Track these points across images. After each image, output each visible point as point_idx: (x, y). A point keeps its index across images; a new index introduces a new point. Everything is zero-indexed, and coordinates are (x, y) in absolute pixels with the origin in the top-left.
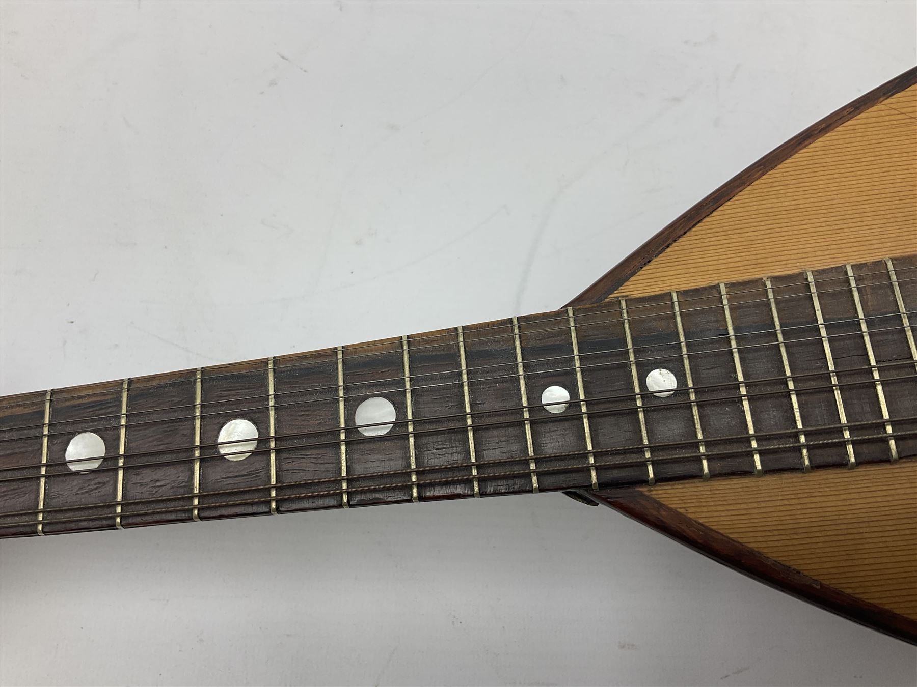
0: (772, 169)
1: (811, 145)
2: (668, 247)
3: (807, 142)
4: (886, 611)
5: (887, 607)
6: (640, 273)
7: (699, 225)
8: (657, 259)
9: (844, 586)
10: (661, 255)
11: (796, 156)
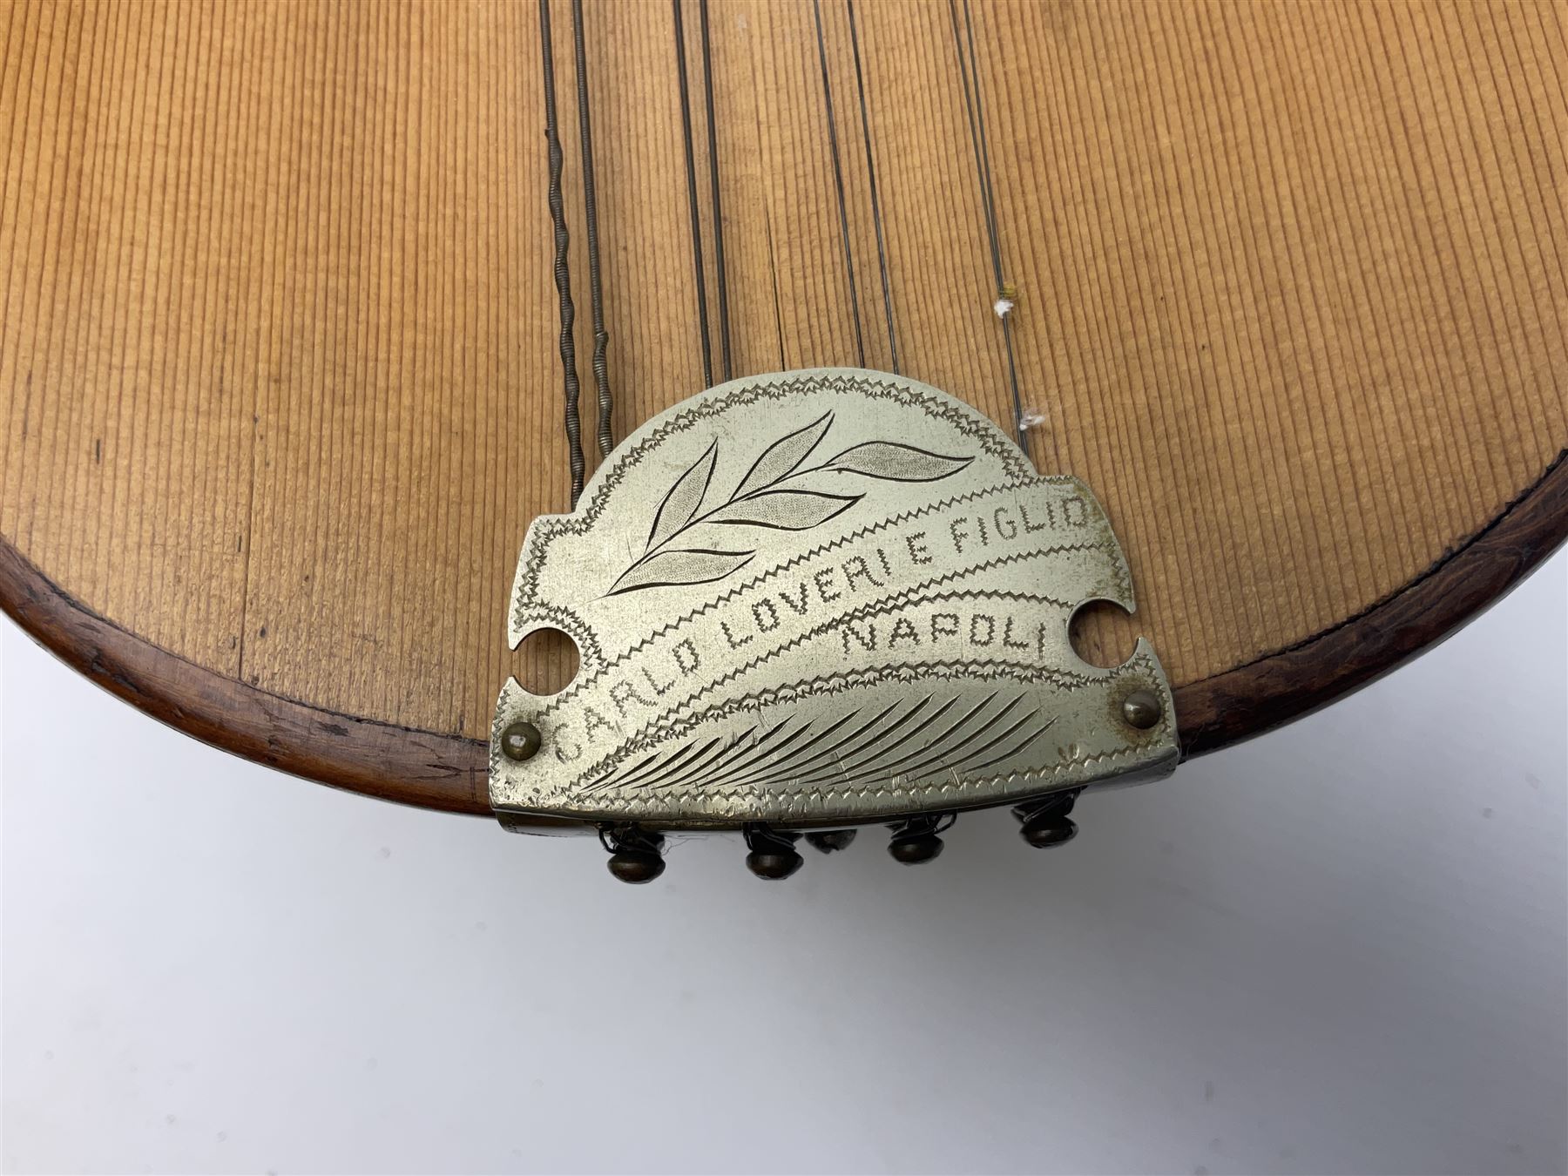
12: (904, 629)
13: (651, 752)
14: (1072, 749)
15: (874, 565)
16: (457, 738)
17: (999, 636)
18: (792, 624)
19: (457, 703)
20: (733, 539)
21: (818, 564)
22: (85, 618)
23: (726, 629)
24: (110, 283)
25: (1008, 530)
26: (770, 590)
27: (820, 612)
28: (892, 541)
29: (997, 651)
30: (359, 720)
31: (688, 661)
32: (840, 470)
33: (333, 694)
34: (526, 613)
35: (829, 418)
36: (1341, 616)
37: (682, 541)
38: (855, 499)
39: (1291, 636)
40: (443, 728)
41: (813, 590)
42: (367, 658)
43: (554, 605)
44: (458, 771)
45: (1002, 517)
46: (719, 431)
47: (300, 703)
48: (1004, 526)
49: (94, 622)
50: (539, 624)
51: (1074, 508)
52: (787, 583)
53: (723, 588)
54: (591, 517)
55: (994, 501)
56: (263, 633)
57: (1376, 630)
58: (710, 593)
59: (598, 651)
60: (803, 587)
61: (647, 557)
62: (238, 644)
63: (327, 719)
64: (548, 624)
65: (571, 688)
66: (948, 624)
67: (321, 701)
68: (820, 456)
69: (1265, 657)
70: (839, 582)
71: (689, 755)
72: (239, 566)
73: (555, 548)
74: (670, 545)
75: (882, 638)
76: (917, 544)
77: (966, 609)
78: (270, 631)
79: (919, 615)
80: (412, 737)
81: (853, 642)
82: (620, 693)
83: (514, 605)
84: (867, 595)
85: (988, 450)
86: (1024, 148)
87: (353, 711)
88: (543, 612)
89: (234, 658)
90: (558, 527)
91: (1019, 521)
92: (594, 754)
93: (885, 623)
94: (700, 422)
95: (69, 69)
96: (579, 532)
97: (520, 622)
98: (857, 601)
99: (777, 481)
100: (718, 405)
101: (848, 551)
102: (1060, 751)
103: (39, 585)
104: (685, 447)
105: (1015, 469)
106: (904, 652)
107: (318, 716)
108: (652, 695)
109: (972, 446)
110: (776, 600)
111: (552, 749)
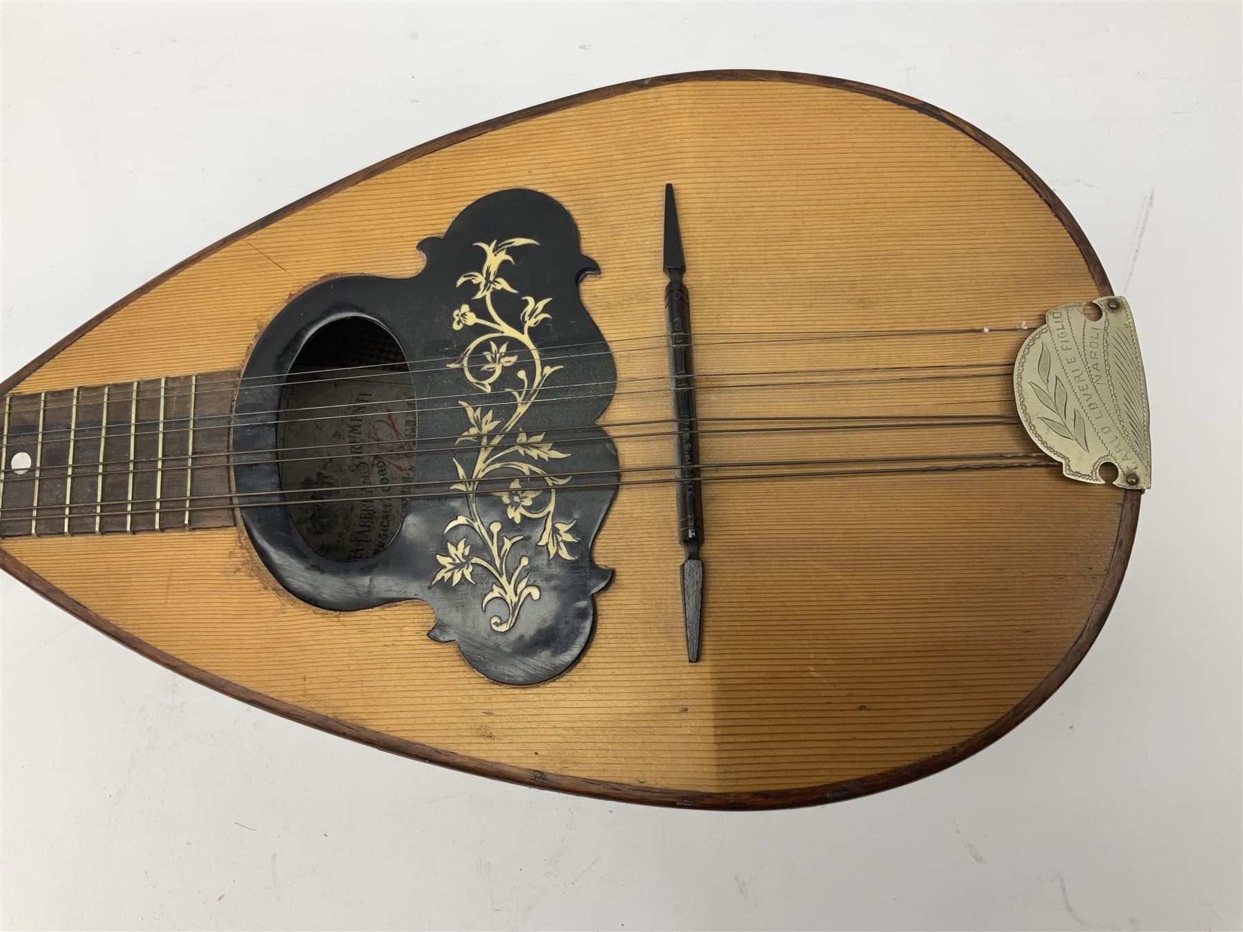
0: (146, 293)
1: (180, 274)
2: (58, 353)
3: (176, 272)
4: (135, 637)
5: (136, 635)
6: (34, 374)
7: (83, 337)
8: (48, 364)
9: (111, 618)
10: (51, 361)
11: (166, 282)
12: (1095, 367)
13: (1134, 442)
14: (1126, 324)
15: (1077, 374)
16: (1123, 505)
17: (1095, 340)
18: (1095, 399)
19: (1112, 505)
20: (1070, 415)
21: (1077, 390)
22: (1086, 629)
23: (1097, 418)
24: (963, 634)
25: (1064, 335)
26: (1085, 404)
27: (1091, 390)
28: (1069, 368)
29: (1100, 341)
30: (1118, 536)
31: (1107, 430)
32: (1048, 381)
33: (1110, 545)
34: (1094, 478)
35: (1031, 383)
36: (1077, 248)
37: (1072, 429)
38: (1056, 377)
39: (1084, 263)
40: (1120, 509)
41: (1085, 392)
42: (1098, 534)
43: (1092, 469)
44: (1133, 505)
45: (1060, 335)
46: (1036, 417)
47: (1113, 555)
48: (1062, 336)
49: (1087, 627)
50: (1098, 474)
51: (1056, 315)
52: (1083, 399)
53: (1085, 418)
54: (1064, 457)
55: (1055, 336)
56: (1090, 568)
57: (1080, 240)
58: (1087, 423)
59: (1105, 456)
60: (1084, 395)
61: (1076, 440)
62: (1094, 577)
63: (1118, 546)
64: (1097, 471)
65: (1116, 465)
66: (1093, 355)
67: (1112, 548)
68: (1043, 387)
69: (1090, 270)
70: (1081, 384)
71: (1134, 431)
72: (1068, 578)
73: (1074, 469)
74: (1073, 433)
75: (1098, 373)
76: (1069, 361)
77: (1088, 350)
78: (1090, 566)
79: (1091, 362)
80: (1123, 519)
81: (1100, 382)
82: (1117, 450)
83: (1092, 482)
84: (1085, 376)
85: (1039, 338)
86: (918, 320)
87: (1115, 538)
88: (1094, 473)
89: (1099, 577)
90: (1067, 467)
91: (1061, 331)
92: (1136, 459)
93: (1094, 372)
94: (1033, 423)
95: (870, 662)
96: (1069, 461)
97: (1097, 480)
98: (1087, 379)
99: (1051, 399)
100: (1027, 417)
101: (1073, 381)
102: (1127, 327)
103: (1075, 649)
104: (1041, 428)
105: (1045, 331)
106: (1102, 366)
107: (1116, 549)
108: (1118, 441)
109: (1038, 342)
110: (1089, 402)
111: (1134, 470)
